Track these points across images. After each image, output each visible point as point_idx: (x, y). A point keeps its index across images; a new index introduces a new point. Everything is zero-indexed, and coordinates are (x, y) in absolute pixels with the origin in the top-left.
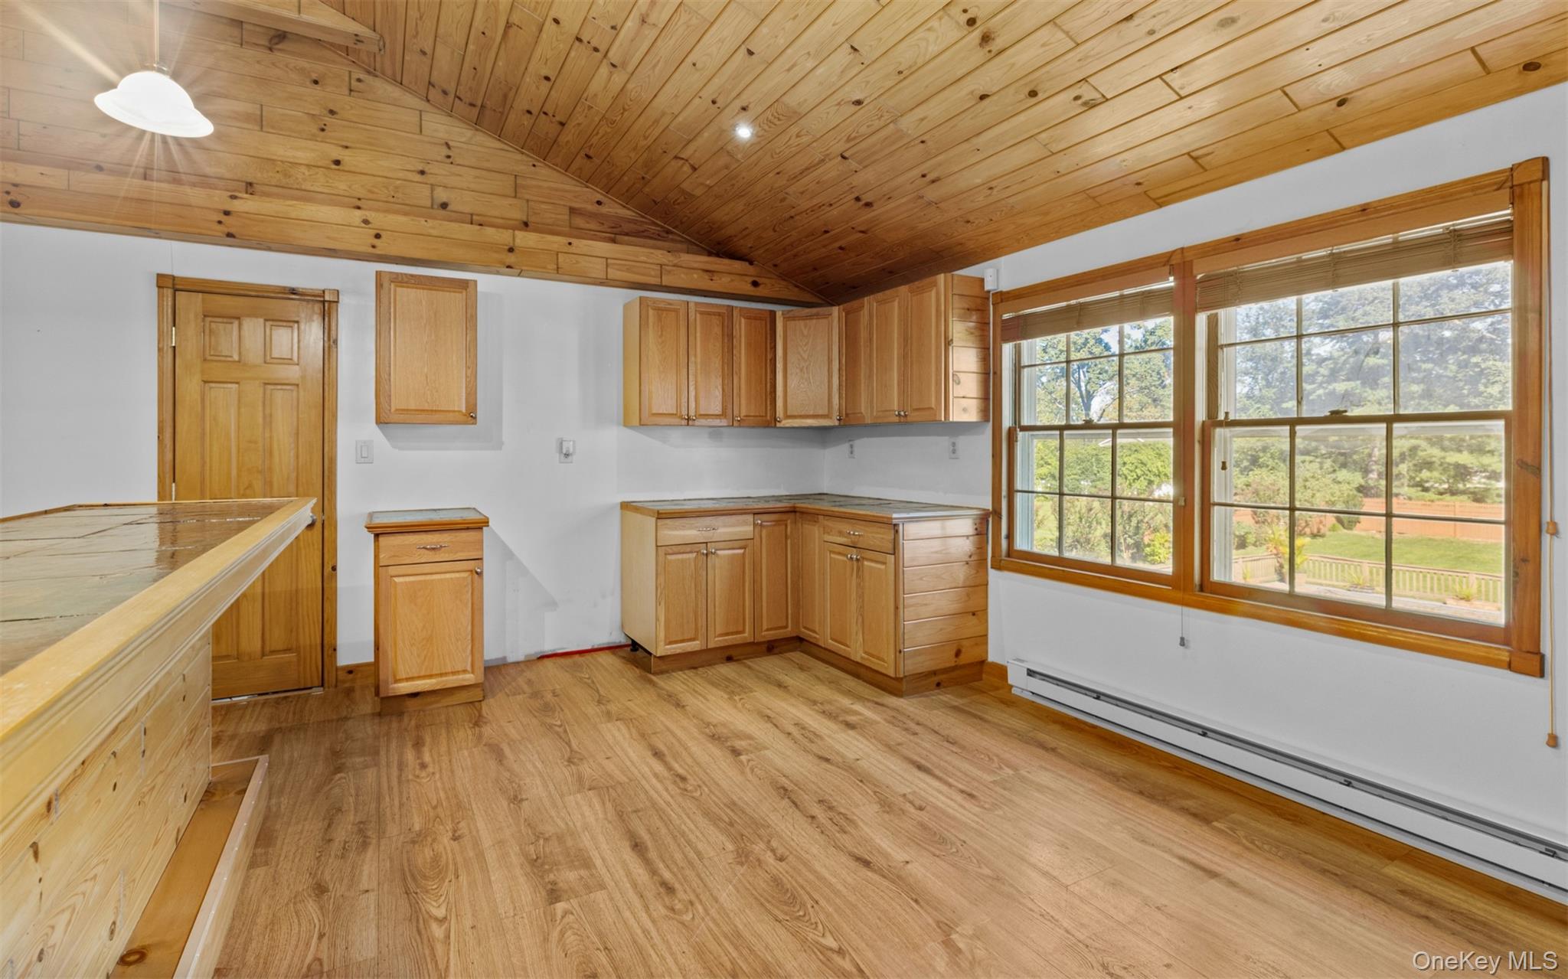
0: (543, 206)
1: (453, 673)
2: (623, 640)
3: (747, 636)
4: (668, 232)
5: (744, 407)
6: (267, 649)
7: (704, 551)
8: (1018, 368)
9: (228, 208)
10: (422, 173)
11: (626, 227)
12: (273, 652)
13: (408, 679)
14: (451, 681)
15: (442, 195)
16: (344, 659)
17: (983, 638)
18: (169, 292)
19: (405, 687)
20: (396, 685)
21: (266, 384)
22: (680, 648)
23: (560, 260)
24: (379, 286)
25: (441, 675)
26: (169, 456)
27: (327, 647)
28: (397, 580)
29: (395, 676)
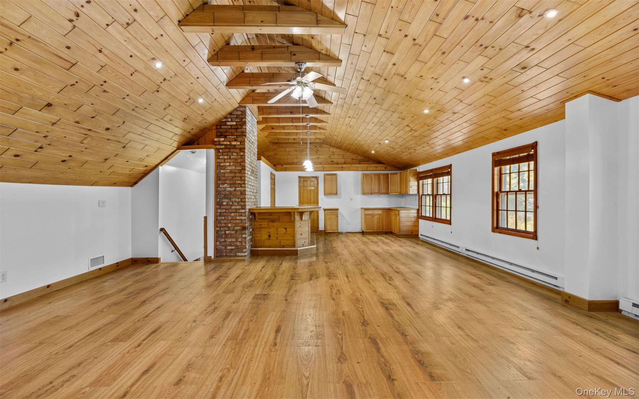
0: (348, 160)
2: (361, 231)
3: (381, 230)
5: (383, 190)
7: (373, 215)
8: (423, 185)
10: (330, 157)
11: (361, 160)
13: (329, 231)
14: (334, 231)
15: (332, 160)
16: (320, 229)
17: (418, 231)
21: (310, 190)
22: (369, 232)
24: (324, 176)
27: (318, 227)
28: (327, 217)
29: (327, 231)
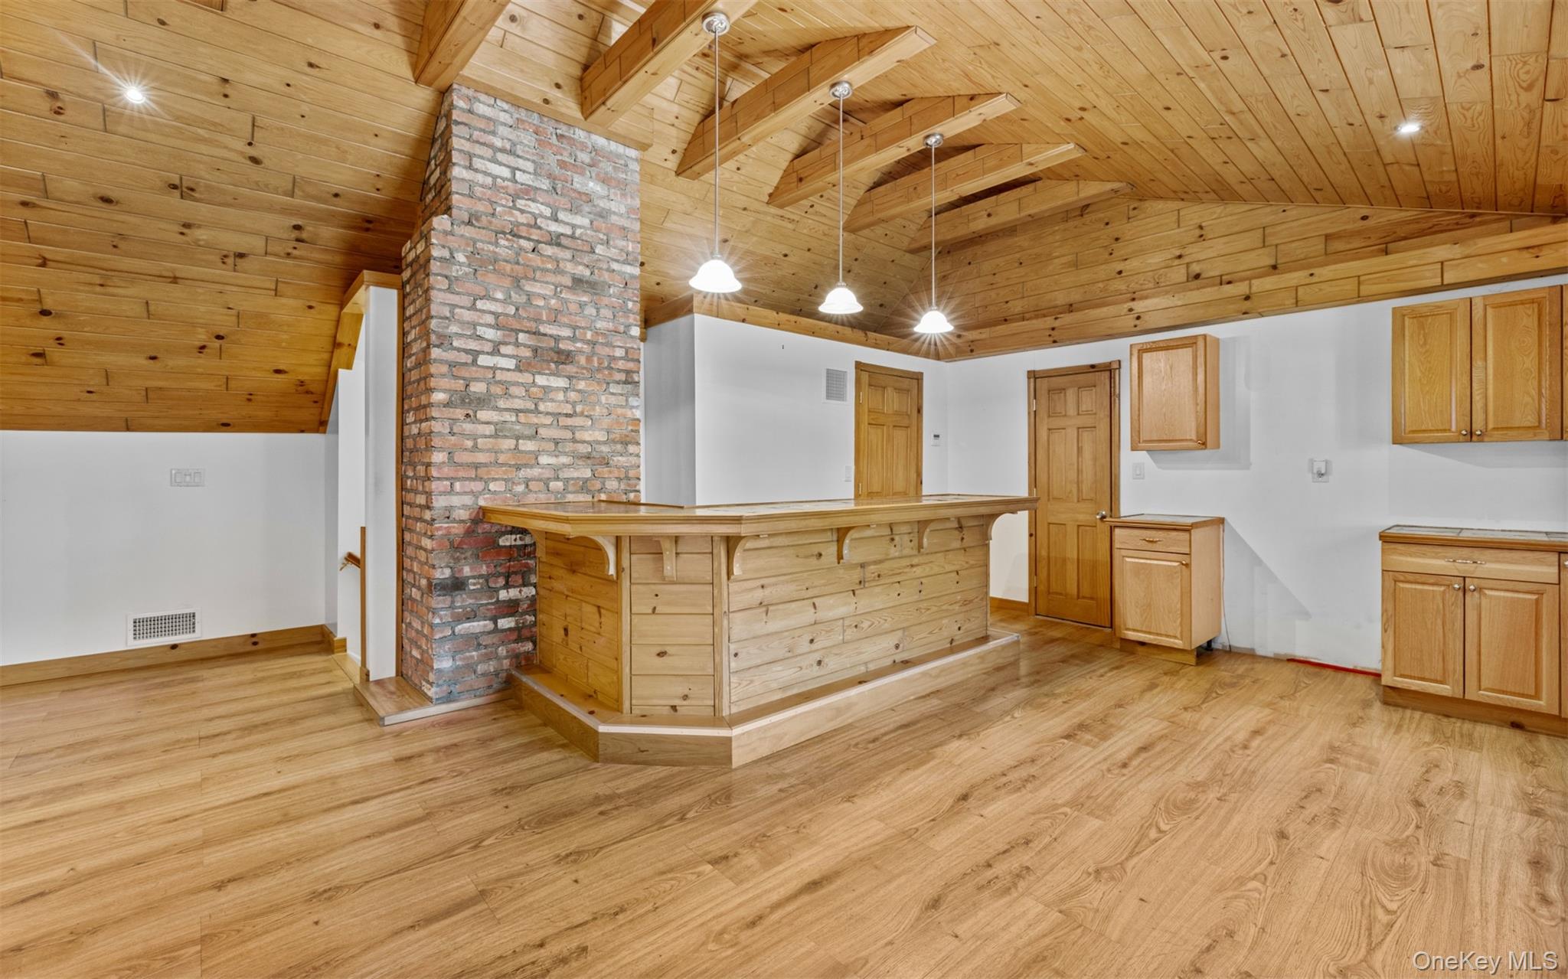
0: (1294, 245)
1: (1167, 636)
3: (1544, 705)
4: (1473, 216)
6: (1081, 595)
7: (1460, 586)
9: (1054, 326)
10: (1180, 257)
11: (1405, 231)
12: (1084, 597)
13: (1134, 630)
14: (1164, 641)
15: (1195, 268)
18: (1032, 380)
19: (1132, 635)
20: (1126, 632)
21: (1079, 428)
22: (1419, 685)
23: (1299, 293)
24: (1136, 356)
25: (1158, 634)
26: (1033, 472)
28: (1128, 560)
29: (1125, 625)
